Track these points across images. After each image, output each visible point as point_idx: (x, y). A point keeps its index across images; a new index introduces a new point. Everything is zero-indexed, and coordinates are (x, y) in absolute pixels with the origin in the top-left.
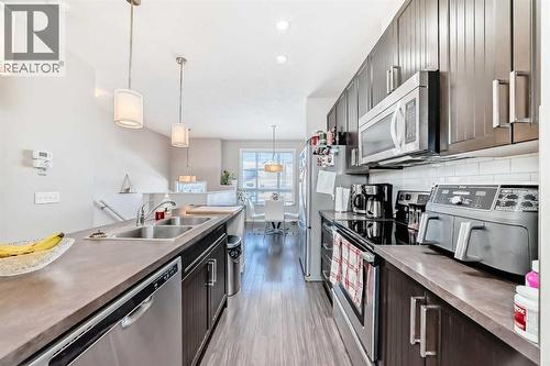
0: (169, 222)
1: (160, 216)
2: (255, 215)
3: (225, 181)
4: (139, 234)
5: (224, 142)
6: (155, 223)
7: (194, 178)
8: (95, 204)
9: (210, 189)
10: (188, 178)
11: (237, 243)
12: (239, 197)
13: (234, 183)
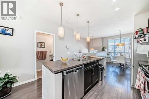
0: (85, 59)
1: (83, 57)
2: (113, 60)
3: (103, 49)
4: (79, 60)
5: (102, 38)
6: (82, 59)
7: (94, 49)
8: (75, 54)
9: (99, 52)
10: (92, 49)
11: (102, 67)
12: (108, 54)
13: (106, 50)
